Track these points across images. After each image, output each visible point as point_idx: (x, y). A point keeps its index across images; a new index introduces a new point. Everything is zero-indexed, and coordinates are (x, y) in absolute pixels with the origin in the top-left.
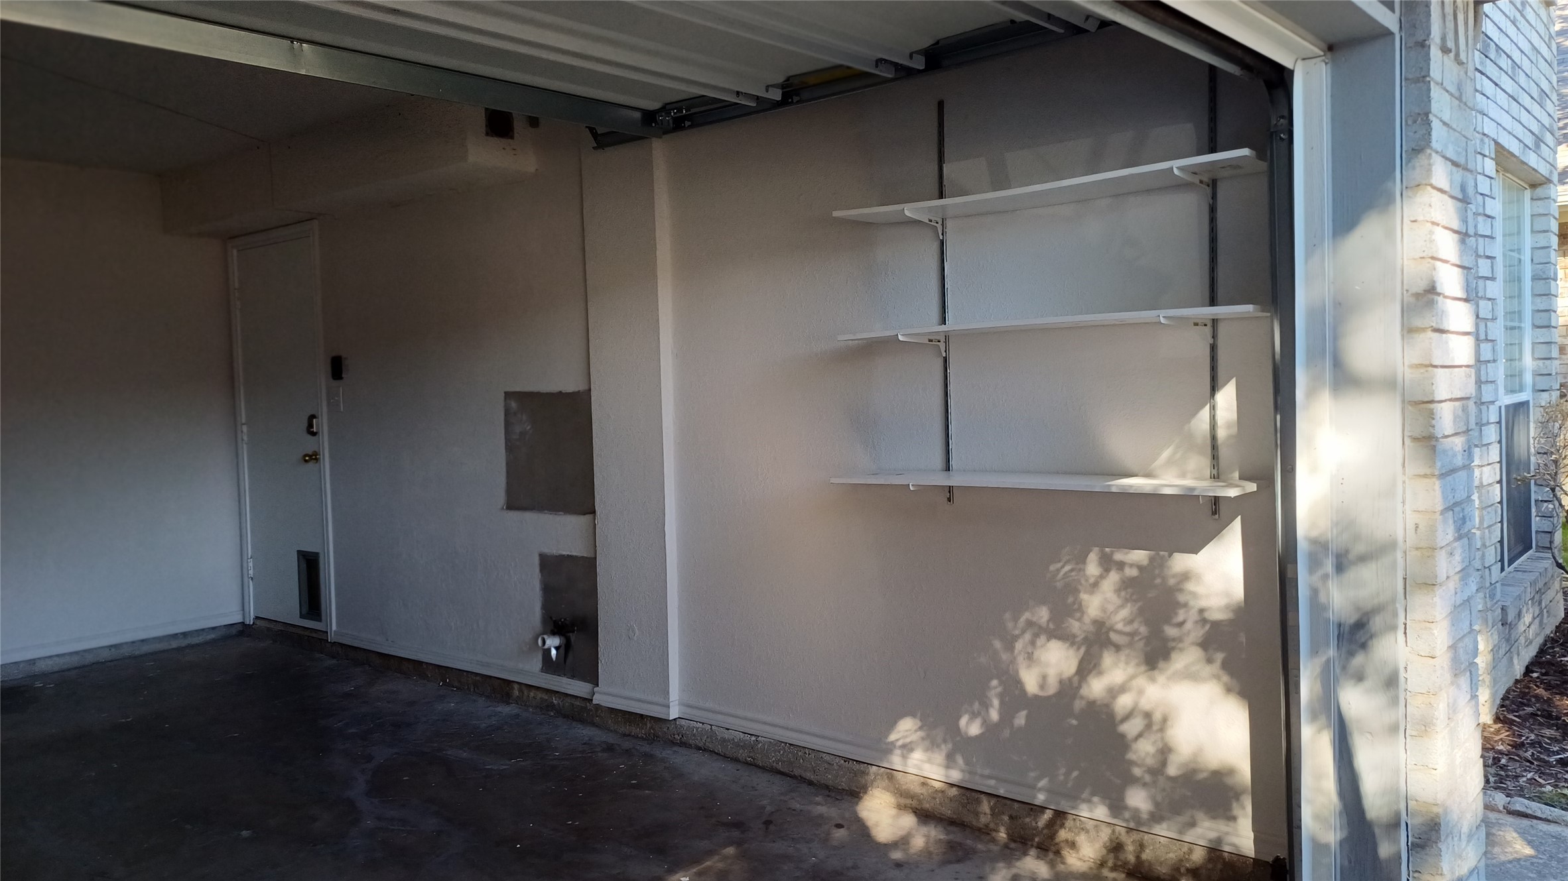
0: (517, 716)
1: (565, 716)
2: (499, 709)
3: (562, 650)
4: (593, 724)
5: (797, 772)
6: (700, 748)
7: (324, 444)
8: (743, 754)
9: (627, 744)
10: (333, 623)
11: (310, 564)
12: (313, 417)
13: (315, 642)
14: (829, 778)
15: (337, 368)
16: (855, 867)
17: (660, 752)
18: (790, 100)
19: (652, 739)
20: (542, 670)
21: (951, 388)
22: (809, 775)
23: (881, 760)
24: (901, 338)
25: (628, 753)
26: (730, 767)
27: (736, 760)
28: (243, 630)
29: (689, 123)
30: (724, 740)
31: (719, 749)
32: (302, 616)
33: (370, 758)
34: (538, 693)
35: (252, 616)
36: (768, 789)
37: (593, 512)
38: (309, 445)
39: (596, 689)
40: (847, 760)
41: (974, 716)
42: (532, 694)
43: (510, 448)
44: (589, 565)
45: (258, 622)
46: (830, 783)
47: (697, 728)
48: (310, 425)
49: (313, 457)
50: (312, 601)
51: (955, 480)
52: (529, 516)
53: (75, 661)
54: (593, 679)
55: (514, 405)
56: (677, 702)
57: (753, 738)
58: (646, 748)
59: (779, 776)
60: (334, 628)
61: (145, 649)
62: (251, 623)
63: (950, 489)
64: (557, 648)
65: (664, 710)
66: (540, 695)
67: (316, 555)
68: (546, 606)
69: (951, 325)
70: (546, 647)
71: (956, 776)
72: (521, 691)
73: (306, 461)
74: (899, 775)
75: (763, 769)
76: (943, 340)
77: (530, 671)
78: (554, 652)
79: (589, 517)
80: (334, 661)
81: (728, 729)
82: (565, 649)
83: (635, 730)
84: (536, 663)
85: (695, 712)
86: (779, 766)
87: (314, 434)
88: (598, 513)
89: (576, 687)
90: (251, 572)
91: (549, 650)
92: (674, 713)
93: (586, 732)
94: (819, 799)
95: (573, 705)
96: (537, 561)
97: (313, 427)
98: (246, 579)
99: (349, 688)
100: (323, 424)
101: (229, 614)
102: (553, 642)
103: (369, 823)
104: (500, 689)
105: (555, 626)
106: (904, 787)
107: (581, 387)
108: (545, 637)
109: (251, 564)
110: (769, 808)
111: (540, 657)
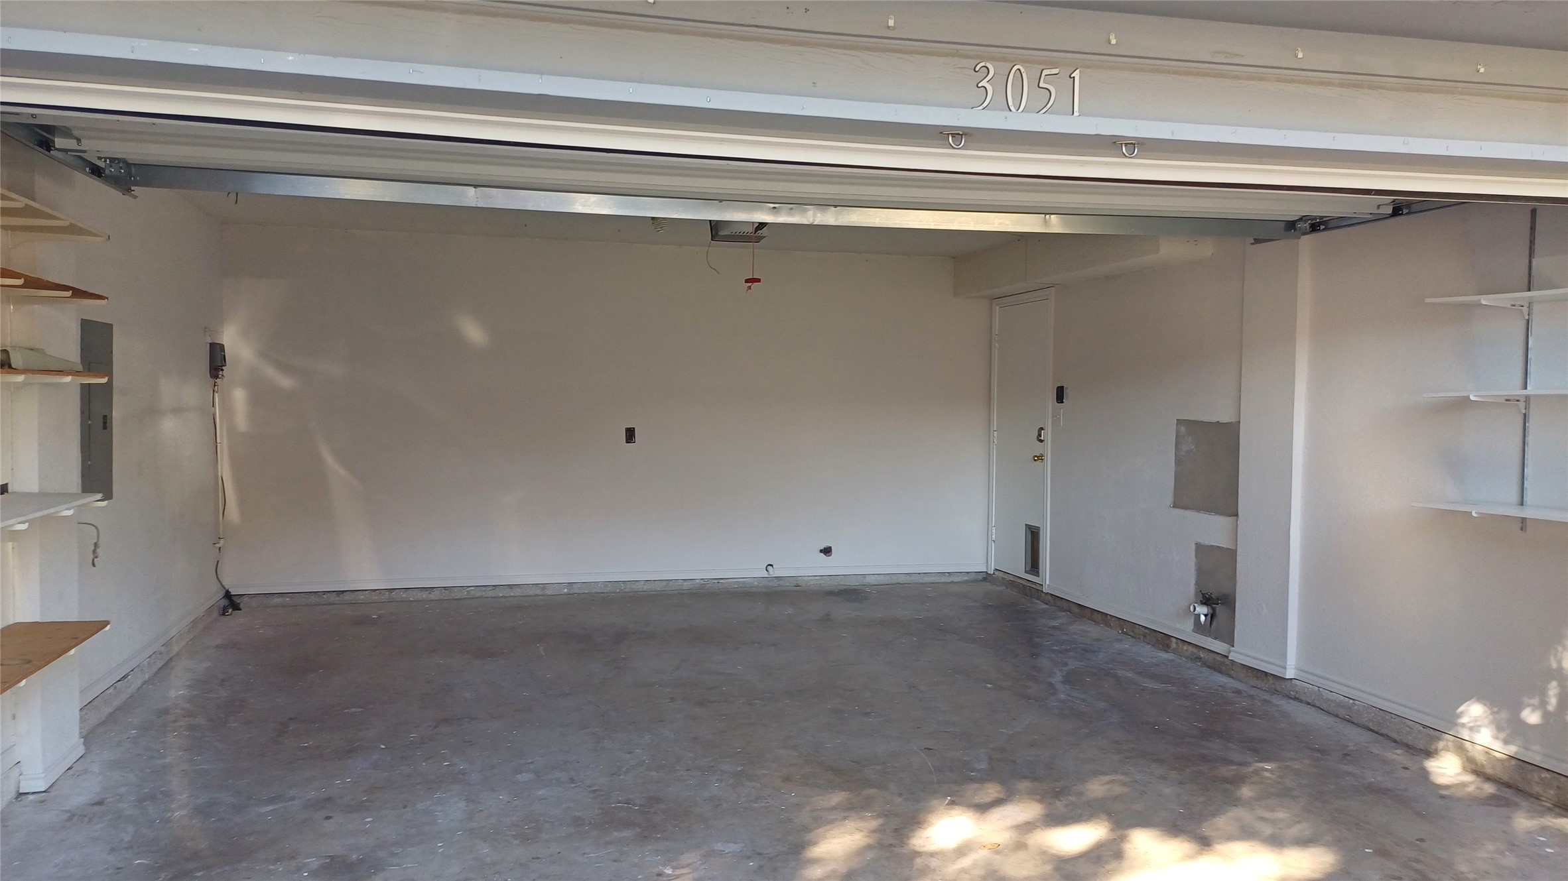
0: (1172, 660)
1: (1209, 667)
2: (1160, 654)
3: (1209, 617)
4: (1229, 676)
5: (1384, 731)
6: (1309, 704)
7: (1048, 449)
8: (1342, 712)
9: (1253, 692)
10: (1047, 580)
11: (1034, 534)
12: (1042, 429)
13: (1032, 592)
14: (1409, 740)
15: (1060, 395)
16: (1406, 790)
17: (1277, 700)
18: (1401, 212)
19: (1275, 692)
20: (1193, 631)
21: (1529, 439)
22: (1394, 735)
23: (1450, 730)
24: (1472, 398)
25: (1251, 697)
26: (1331, 720)
27: (1337, 716)
28: (986, 577)
29: (1324, 227)
30: (1328, 700)
31: (1324, 706)
32: (1026, 572)
33: (1066, 664)
34: (1190, 647)
35: (993, 569)
36: (1355, 737)
37: (1237, 515)
38: (1038, 449)
39: (1232, 648)
40: (1425, 726)
41: (1535, 708)
42: (1185, 648)
43: (1178, 462)
44: (1231, 555)
45: (997, 573)
46: (1410, 743)
47: (1308, 688)
48: (1040, 435)
49: (1039, 458)
50: (1034, 564)
51: (1527, 513)
52: (1189, 514)
53: (886, 580)
54: (1231, 643)
55: (1183, 429)
56: (1293, 667)
57: (1351, 701)
58: (1266, 696)
59: (1369, 732)
60: (1047, 583)
61: (927, 579)
62: (992, 573)
63: (1523, 520)
64: (1206, 615)
65: (1282, 670)
66: (1191, 649)
67: (1038, 528)
68: (1197, 584)
69: (1530, 390)
70: (1196, 612)
71: (1512, 750)
72: (1177, 643)
73: (1035, 460)
74: (1468, 745)
75: (1358, 725)
76: (1523, 399)
77: (1184, 630)
78: (1203, 618)
79: (1234, 518)
80: (1047, 606)
81: (1331, 692)
82: (1212, 617)
83: (1260, 684)
84: (1189, 625)
85: (1309, 676)
86: (1371, 725)
87: (1041, 441)
88: (1240, 515)
89: (1218, 646)
90: (994, 536)
91: (1199, 616)
92: (1290, 674)
93: (1223, 679)
94: (1399, 751)
95: (1215, 659)
96: (1193, 547)
97: (1041, 437)
98: (990, 541)
99: (1056, 623)
100: (1047, 435)
101: (977, 564)
102: (1202, 610)
103: (1062, 696)
104: (1162, 640)
105: (1206, 601)
106: (1470, 754)
107: (1233, 420)
108: (1196, 605)
109: (994, 531)
110: (1352, 748)
111: (1192, 620)
